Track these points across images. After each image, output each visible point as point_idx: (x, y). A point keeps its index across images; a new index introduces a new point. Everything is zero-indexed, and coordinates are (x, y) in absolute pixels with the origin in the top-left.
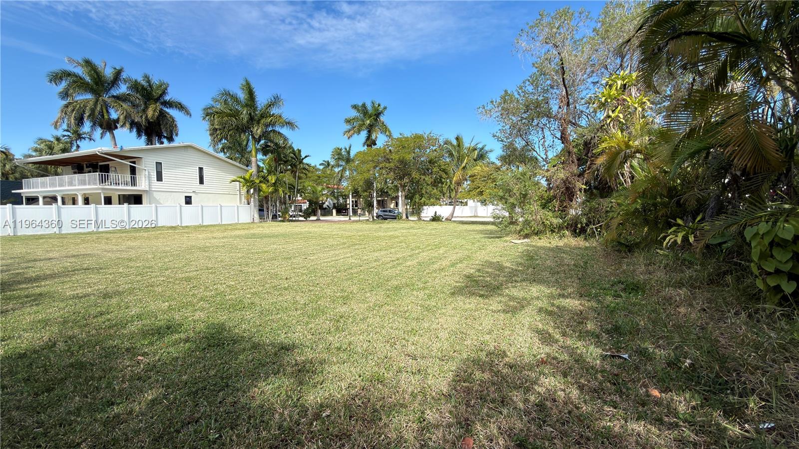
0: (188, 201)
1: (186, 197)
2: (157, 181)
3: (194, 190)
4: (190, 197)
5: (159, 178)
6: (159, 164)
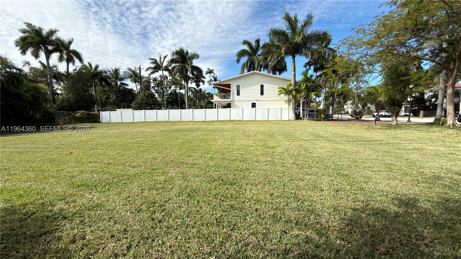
1: (252, 103)
2: (237, 95)
3: (257, 99)
4: (255, 103)
6: (238, 87)
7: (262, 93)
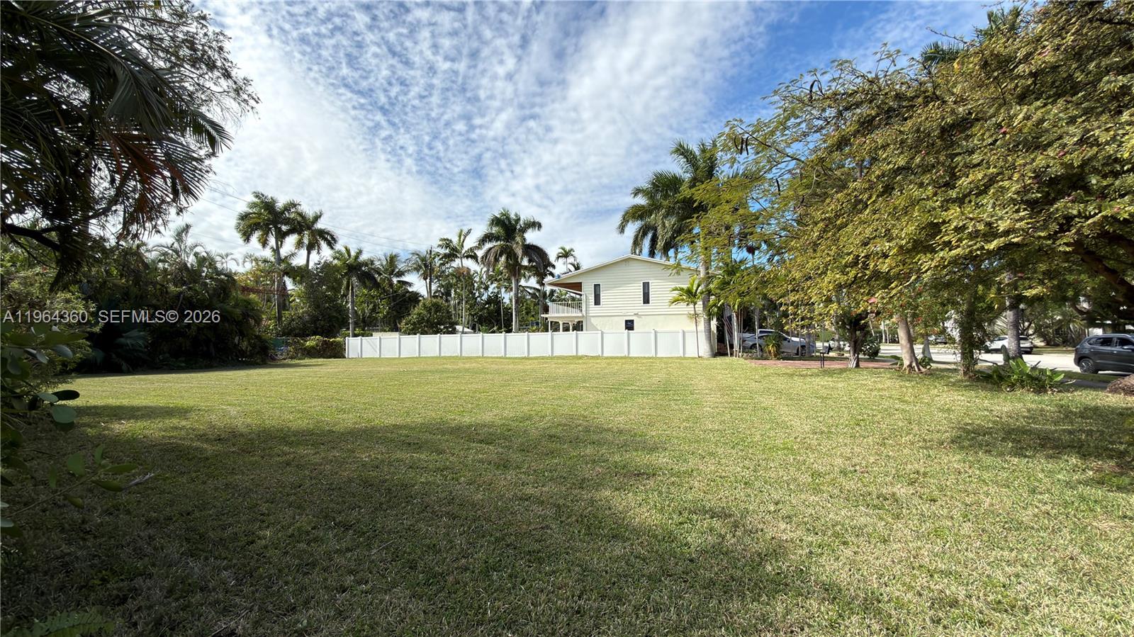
0: (629, 325)
1: (626, 321)
2: (595, 304)
3: (636, 311)
4: (632, 321)
5: (597, 302)
6: (597, 287)
7: (646, 300)
